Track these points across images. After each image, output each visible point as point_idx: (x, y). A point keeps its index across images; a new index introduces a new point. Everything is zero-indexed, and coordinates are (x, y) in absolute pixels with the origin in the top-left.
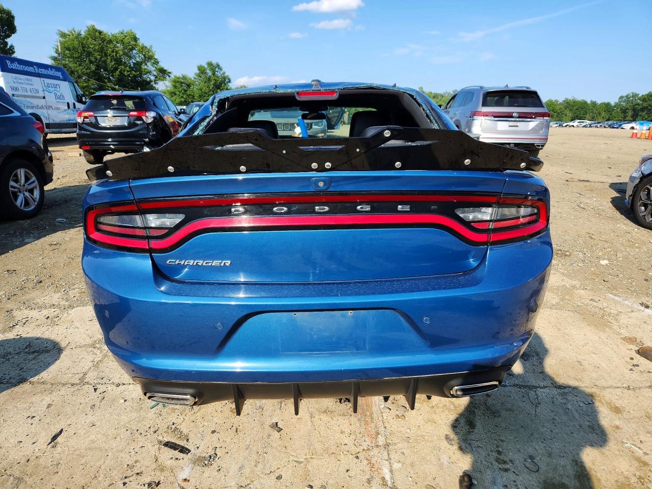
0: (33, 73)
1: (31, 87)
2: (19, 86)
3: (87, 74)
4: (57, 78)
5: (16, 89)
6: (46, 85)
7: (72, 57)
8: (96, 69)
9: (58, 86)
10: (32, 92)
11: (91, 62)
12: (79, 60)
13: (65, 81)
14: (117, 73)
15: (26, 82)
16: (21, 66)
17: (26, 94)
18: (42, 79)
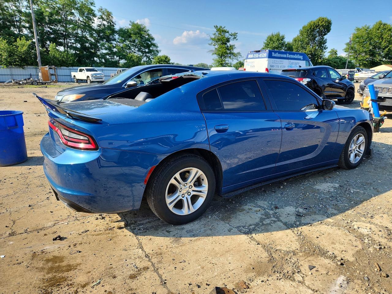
0: (286, 58)
1: (282, 65)
2: (275, 65)
3: (365, 52)
4: (300, 59)
5: (273, 66)
6: (291, 63)
7: (359, 42)
8: (373, 48)
9: (298, 64)
10: (281, 67)
11: (370, 44)
12: (362, 44)
13: (304, 60)
14: (387, 49)
15: (280, 62)
16: (280, 55)
17: (278, 68)
18: (289, 60)
